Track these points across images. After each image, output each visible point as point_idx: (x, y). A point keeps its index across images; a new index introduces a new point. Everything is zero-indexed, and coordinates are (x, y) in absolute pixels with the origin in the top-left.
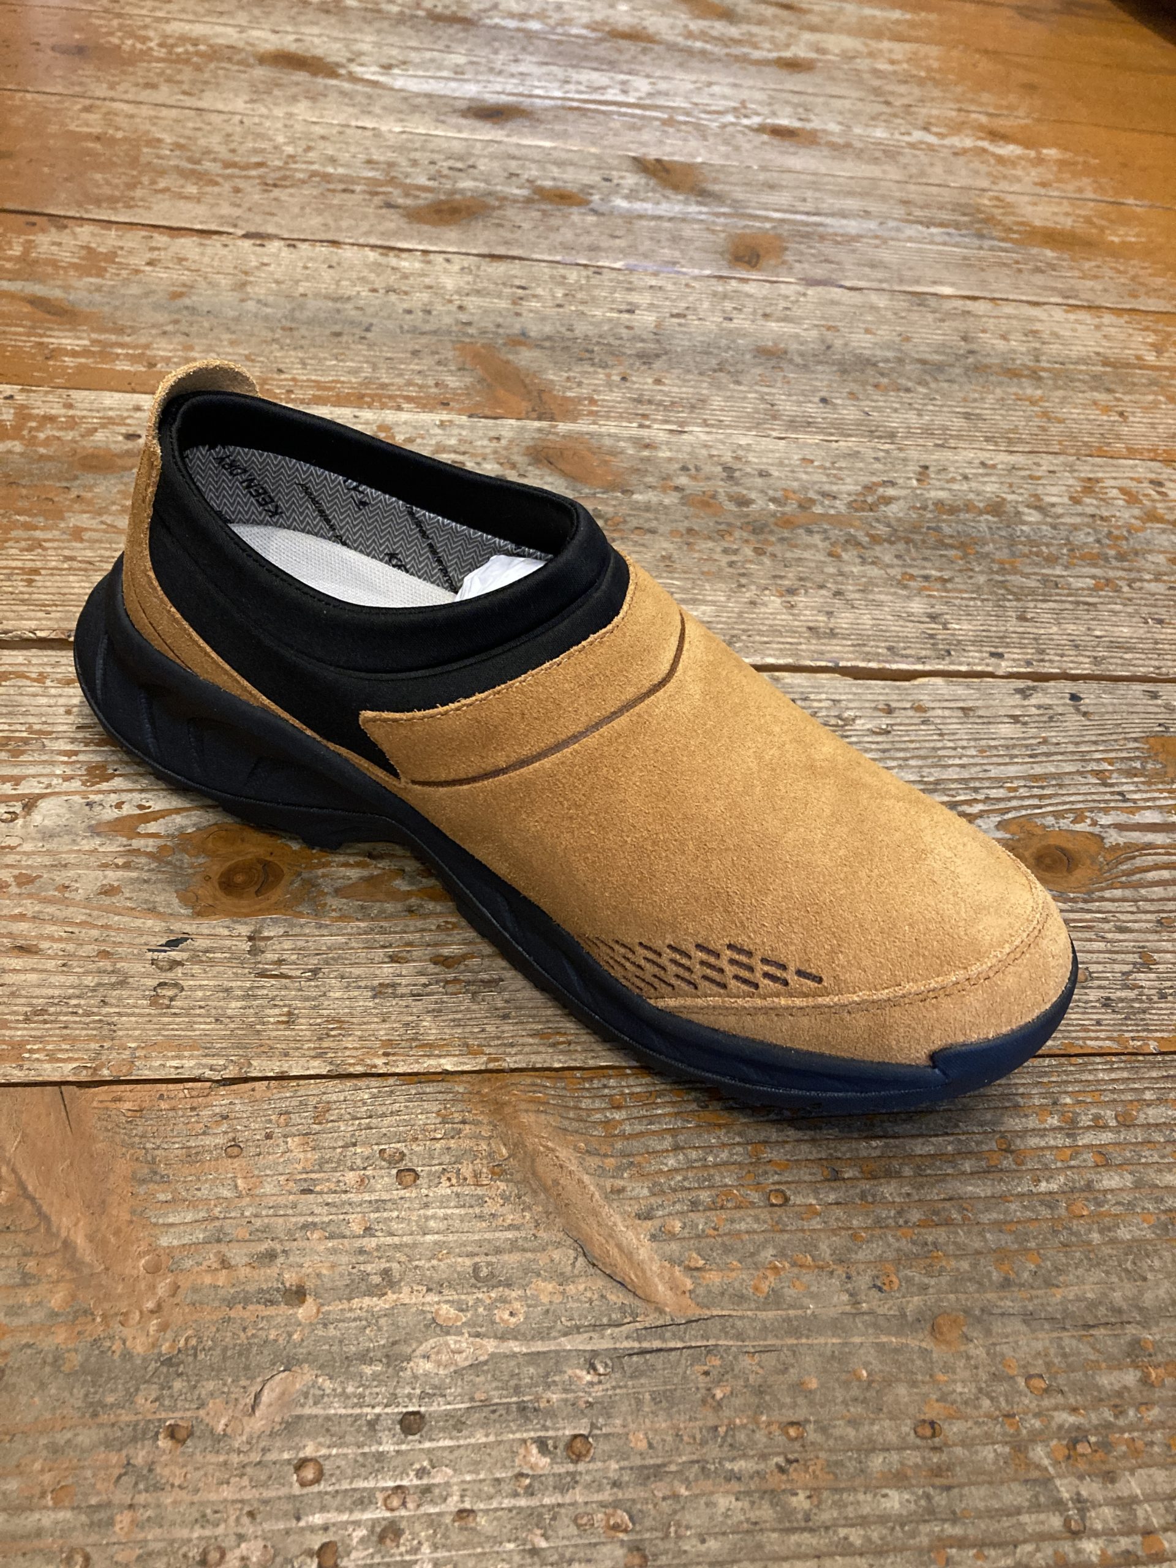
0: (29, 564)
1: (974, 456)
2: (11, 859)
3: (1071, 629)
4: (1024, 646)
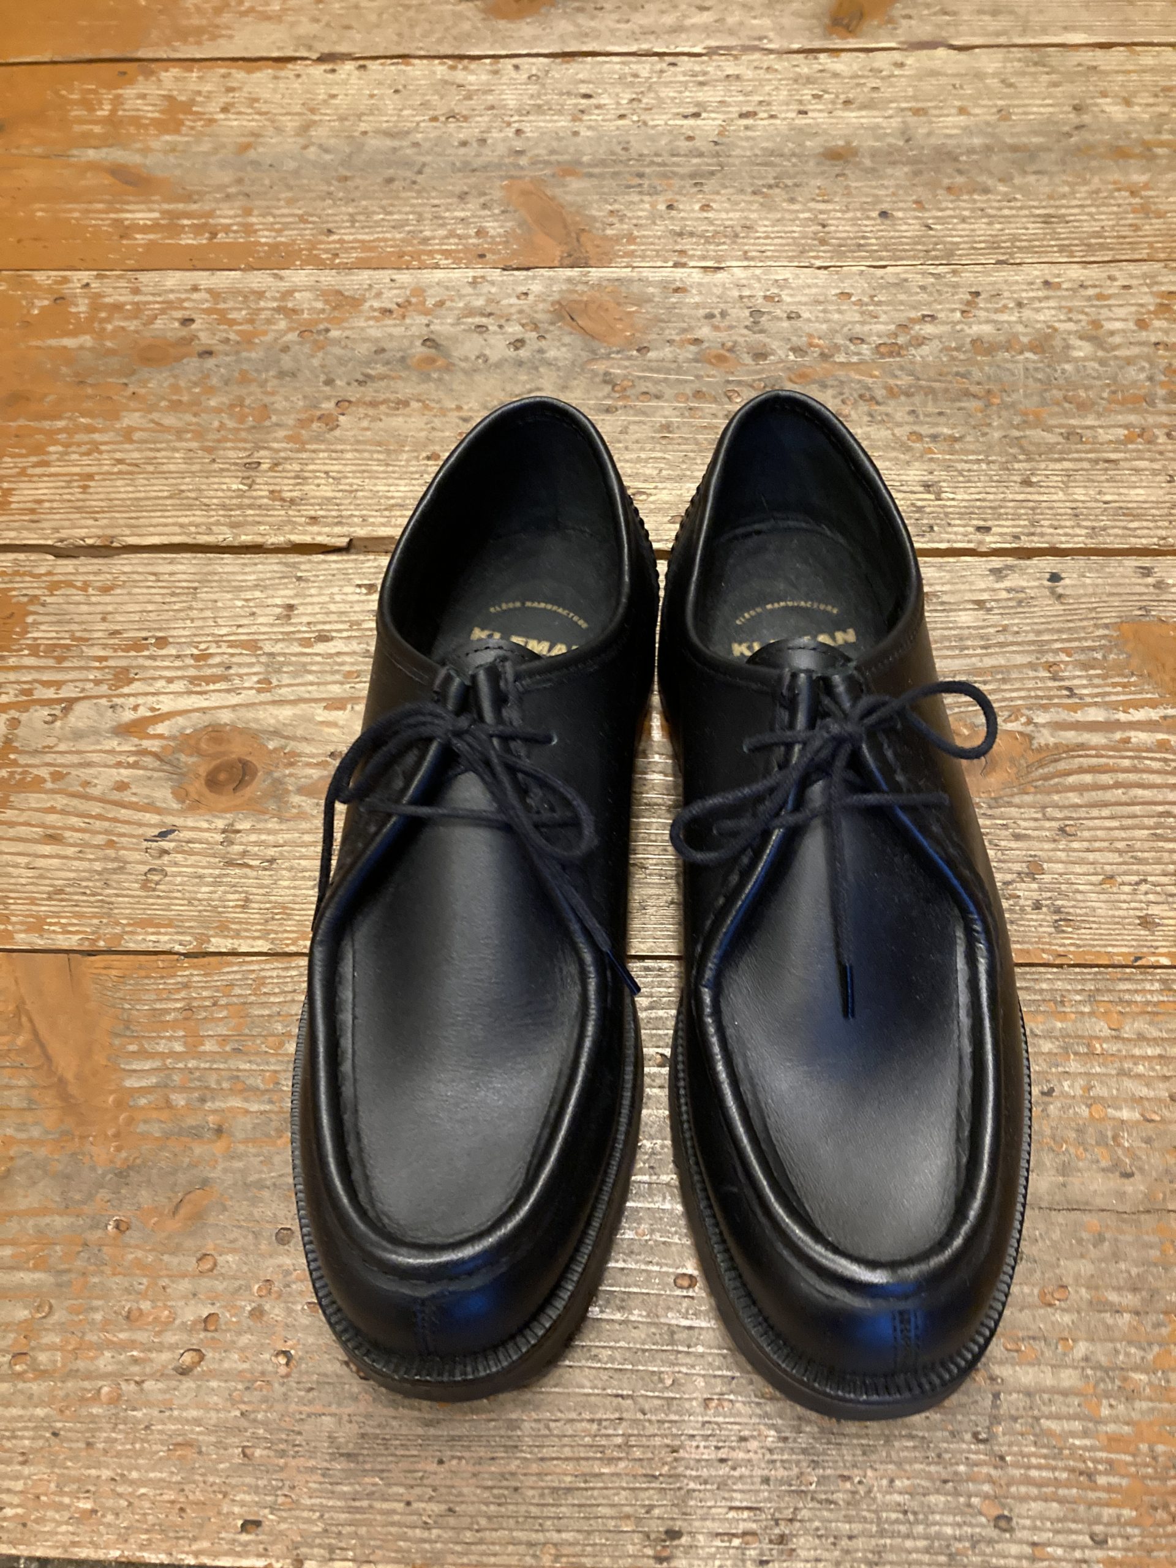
0: (88, 470)
1: (1037, 273)
2: (48, 758)
3: (1079, 494)
4: (1018, 517)
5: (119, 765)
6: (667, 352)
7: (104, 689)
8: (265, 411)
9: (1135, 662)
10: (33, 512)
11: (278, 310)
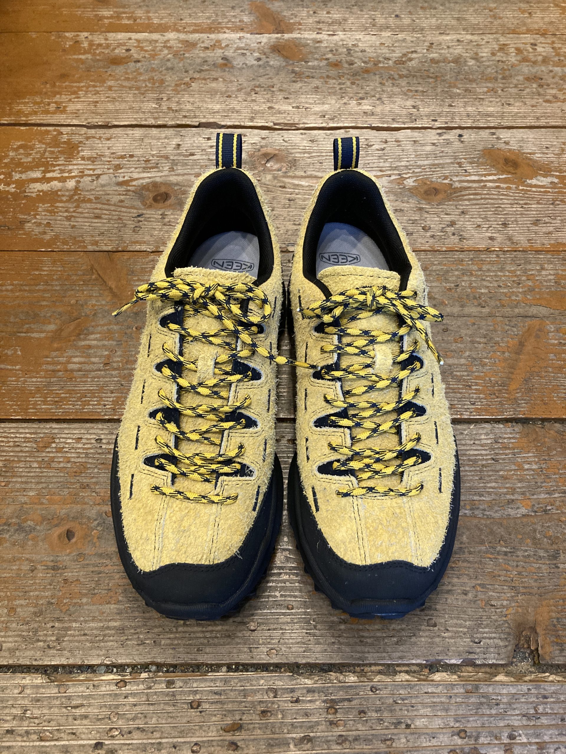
0: (95, 100)
1: (455, 37)
2: (93, 192)
3: (469, 109)
4: (448, 116)
5: (120, 195)
6: (316, 63)
7: (111, 171)
8: (162, 82)
9: (488, 162)
10: (76, 114)
11: (164, 47)
